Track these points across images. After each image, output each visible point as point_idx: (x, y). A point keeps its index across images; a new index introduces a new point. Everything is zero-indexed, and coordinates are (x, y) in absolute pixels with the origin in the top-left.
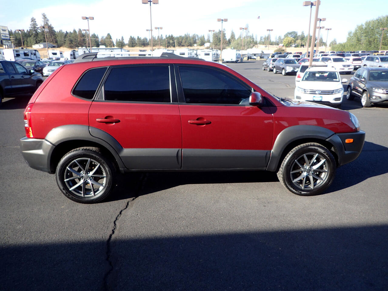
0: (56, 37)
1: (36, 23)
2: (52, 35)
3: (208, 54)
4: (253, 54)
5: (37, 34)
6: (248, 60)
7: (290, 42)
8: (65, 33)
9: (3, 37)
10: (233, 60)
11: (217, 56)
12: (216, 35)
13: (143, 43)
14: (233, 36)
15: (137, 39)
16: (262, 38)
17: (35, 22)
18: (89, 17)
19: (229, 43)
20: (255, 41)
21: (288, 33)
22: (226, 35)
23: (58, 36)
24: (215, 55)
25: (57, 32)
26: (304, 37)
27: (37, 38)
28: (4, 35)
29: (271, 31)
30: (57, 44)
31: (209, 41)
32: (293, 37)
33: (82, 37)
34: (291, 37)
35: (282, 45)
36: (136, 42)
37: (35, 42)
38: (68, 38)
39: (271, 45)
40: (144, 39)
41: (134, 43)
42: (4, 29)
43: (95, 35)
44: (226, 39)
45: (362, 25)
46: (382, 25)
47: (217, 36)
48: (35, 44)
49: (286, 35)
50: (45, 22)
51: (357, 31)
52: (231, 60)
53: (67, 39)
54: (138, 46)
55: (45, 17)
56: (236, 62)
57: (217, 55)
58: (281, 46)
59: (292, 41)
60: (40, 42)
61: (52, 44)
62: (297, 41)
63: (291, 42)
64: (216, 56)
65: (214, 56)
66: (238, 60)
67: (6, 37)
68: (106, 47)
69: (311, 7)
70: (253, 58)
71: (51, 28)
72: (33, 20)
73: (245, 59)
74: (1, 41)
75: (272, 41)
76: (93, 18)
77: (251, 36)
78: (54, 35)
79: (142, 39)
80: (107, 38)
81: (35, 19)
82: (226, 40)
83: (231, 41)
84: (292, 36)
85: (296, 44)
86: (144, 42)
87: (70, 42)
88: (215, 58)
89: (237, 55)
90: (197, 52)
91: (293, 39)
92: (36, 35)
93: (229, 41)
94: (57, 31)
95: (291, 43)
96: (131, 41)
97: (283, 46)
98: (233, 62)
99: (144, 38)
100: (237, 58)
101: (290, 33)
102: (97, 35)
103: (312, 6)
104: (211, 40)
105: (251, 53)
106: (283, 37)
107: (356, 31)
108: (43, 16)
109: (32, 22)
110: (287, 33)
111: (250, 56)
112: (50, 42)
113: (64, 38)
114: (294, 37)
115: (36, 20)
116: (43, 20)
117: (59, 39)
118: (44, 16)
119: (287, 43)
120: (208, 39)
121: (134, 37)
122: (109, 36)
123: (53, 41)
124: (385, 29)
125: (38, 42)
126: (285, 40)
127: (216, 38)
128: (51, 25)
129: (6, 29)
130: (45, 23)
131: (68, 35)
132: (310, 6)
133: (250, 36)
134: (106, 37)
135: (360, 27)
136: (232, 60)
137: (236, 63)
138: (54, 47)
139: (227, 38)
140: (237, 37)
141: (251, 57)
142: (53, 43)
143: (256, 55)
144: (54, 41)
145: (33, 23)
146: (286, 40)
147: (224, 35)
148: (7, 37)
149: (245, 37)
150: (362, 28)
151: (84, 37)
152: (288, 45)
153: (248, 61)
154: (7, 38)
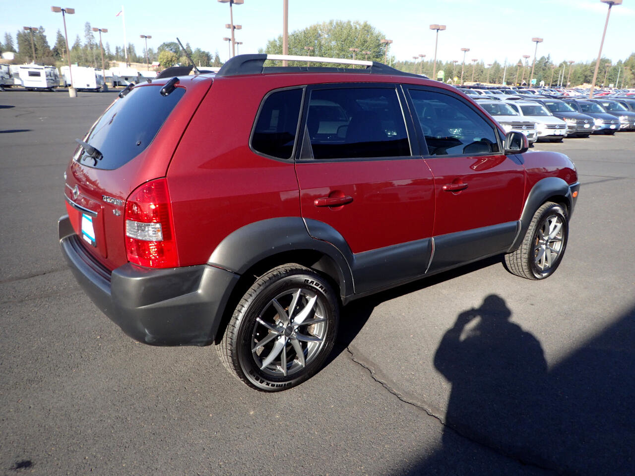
3: (38, 75)
4: (122, 77)
6: (114, 87)
7: (169, 59)
10: (91, 87)
11: (55, 79)
12: (26, 38)
14: (62, 41)
16: (119, 50)
19: (57, 55)
20: (107, 54)
21: (164, 43)
22: (48, 39)
24: (51, 76)
26: (192, 52)
29: (149, 38)
31: (11, 49)
32: (174, 52)
34: (171, 52)
35: (158, 63)
39: (137, 62)
44: (49, 47)
45: (275, 41)
46: (299, 42)
47: (26, 40)
49: (161, 48)
51: (270, 49)
52: (86, 87)
56: (97, 90)
57: (56, 76)
58: (156, 66)
59: (174, 59)
62: (181, 58)
63: (172, 59)
64: (53, 78)
65: (49, 77)
66: (100, 88)
69: (231, 5)
70: (123, 84)
73: (110, 85)
75: (137, 55)
77: (98, 44)
82: (49, 50)
83: (59, 52)
84: (171, 50)
85: (180, 64)
88: (52, 81)
89: (96, 77)
90: (9, 69)
91: (175, 55)
93: (57, 51)
95: (171, 61)
97: (159, 65)
98: (91, 90)
100: (98, 83)
101: (168, 45)
103: (233, 4)
104: (16, 47)
105: (120, 76)
106: (156, 51)
107: (268, 48)
110: (162, 43)
111: (117, 81)
114: (176, 52)
119: (165, 61)
120: (8, 44)
124: (310, 48)
126: (161, 56)
127: (26, 43)
132: (229, 3)
133: (96, 45)
135: (272, 43)
136: (88, 85)
137: (98, 92)
139: (49, 44)
140: (70, 45)
141: (119, 82)
143: (129, 79)
146: (163, 55)
147: (43, 39)
149: (86, 46)
150: (276, 46)
152: (167, 64)
153: (114, 89)
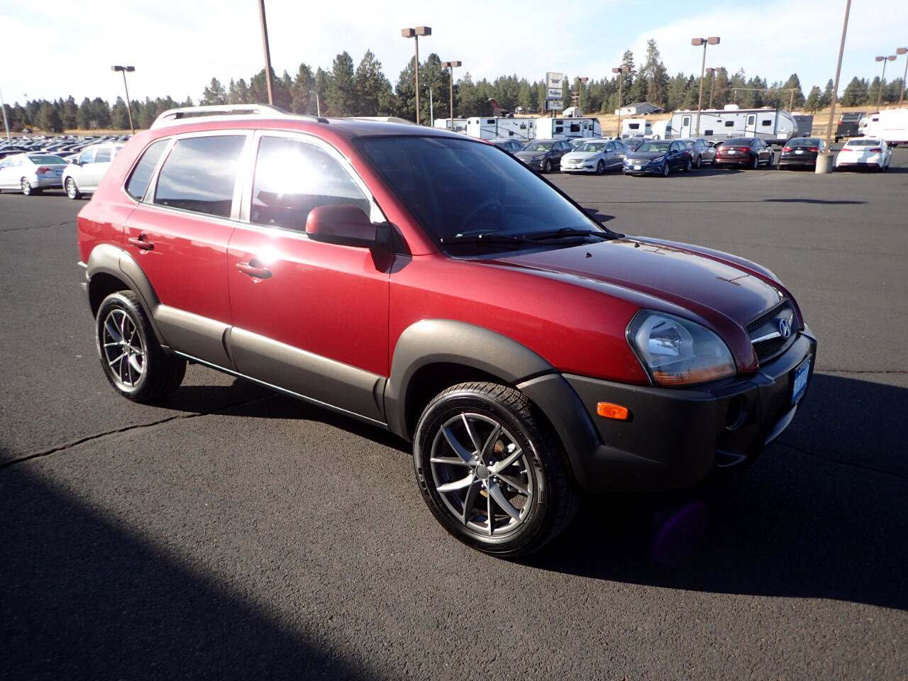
0: (667, 90)
1: (633, 61)
2: (660, 87)
5: (629, 86)
8: (689, 79)
9: (550, 95)
13: (889, 93)
15: (874, 84)
17: (632, 59)
18: (709, 38)
23: (671, 88)
25: (673, 78)
27: (627, 94)
28: (553, 91)
30: (667, 105)
33: (723, 87)
36: (869, 93)
37: (620, 103)
38: (691, 91)
40: (893, 84)
41: (861, 96)
42: (555, 78)
43: (759, 81)
48: (622, 106)
50: (650, 59)
53: (689, 93)
54: (869, 104)
55: (652, 47)
60: (631, 103)
61: (655, 106)
67: (556, 93)
68: (740, 108)
71: (660, 71)
72: (628, 56)
74: (547, 102)
76: (719, 39)
78: (663, 86)
79: (888, 83)
80: (787, 86)
81: (631, 55)
86: (892, 90)
87: (693, 100)
92: (627, 87)
94: (671, 77)
96: (851, 91)
99: (894, 82)
102: (765, 80)
108: (648, 45)
109: (624, 59)
112: (652, 102)
113: (684, 92)
115: (633, 57)
116: (647, 54)
117: (671, 94)
118: (650, 45)
121: (863, 80)
122: (795, 81)
123: (658, 98)
125: (628, 101)
128: (662, 63)
129: (559, 79)
130: (651, 61)
131: (692, 85)
134: (786, 83)
138: (657, 112)
142: (658, 104)
144: (661, 99)
145: (626, 62)
148: (559, 93)
151: (729, 86)
154: (558, 96)
